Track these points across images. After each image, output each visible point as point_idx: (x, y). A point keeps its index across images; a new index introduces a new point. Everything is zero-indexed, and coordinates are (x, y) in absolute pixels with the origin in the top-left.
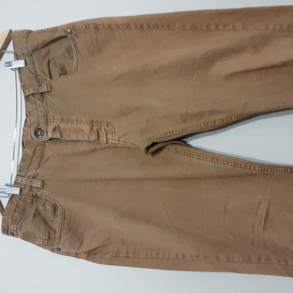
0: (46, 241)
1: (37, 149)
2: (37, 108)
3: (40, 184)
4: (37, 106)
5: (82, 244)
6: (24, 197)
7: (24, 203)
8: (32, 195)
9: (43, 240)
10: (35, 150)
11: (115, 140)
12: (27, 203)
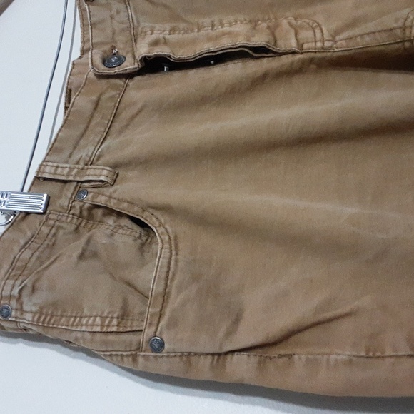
0: (115, 322)
1: (103, 98)
2: (112, 17)
3: (105, 172)
4: (114, 12)
5: (237, 321)
6: (54, 217)
7: (53, 231)
8: (77, 212)
9: (103, 318)
10: (99, 99)
11: (323, 41)
12: (61, 232)
